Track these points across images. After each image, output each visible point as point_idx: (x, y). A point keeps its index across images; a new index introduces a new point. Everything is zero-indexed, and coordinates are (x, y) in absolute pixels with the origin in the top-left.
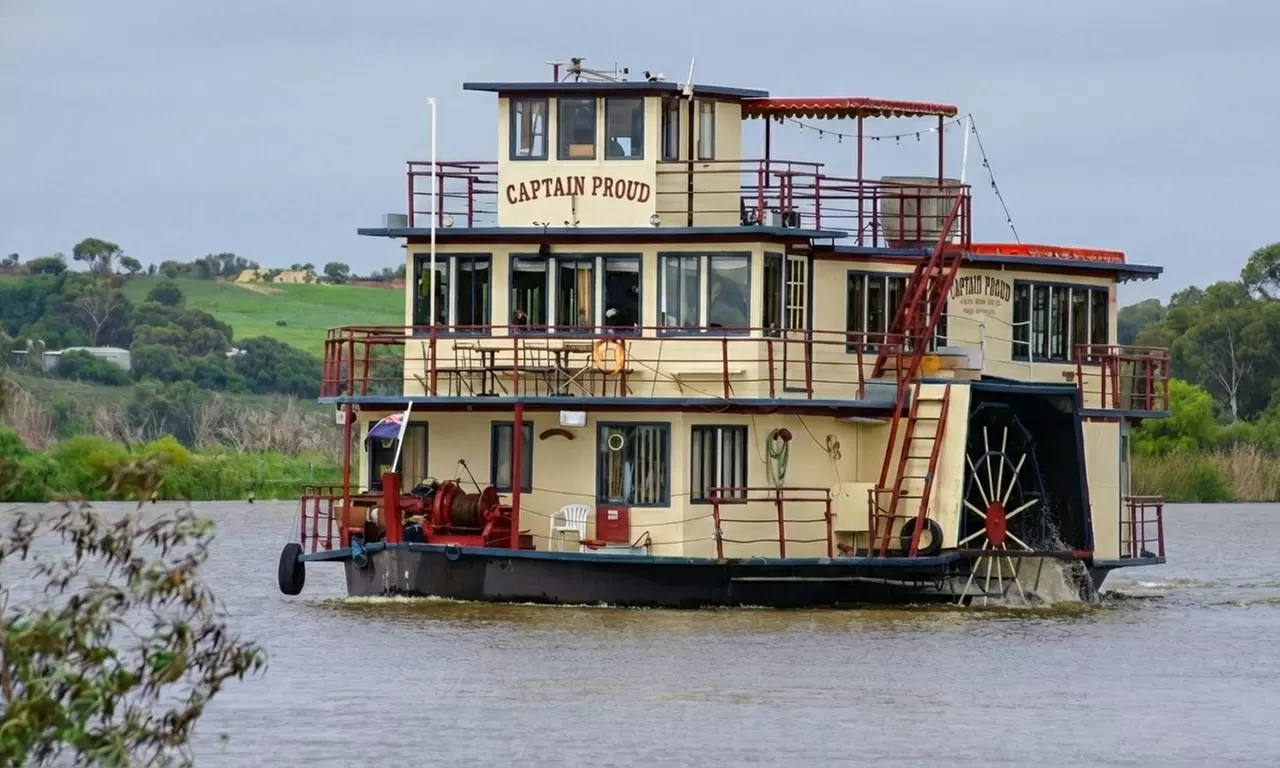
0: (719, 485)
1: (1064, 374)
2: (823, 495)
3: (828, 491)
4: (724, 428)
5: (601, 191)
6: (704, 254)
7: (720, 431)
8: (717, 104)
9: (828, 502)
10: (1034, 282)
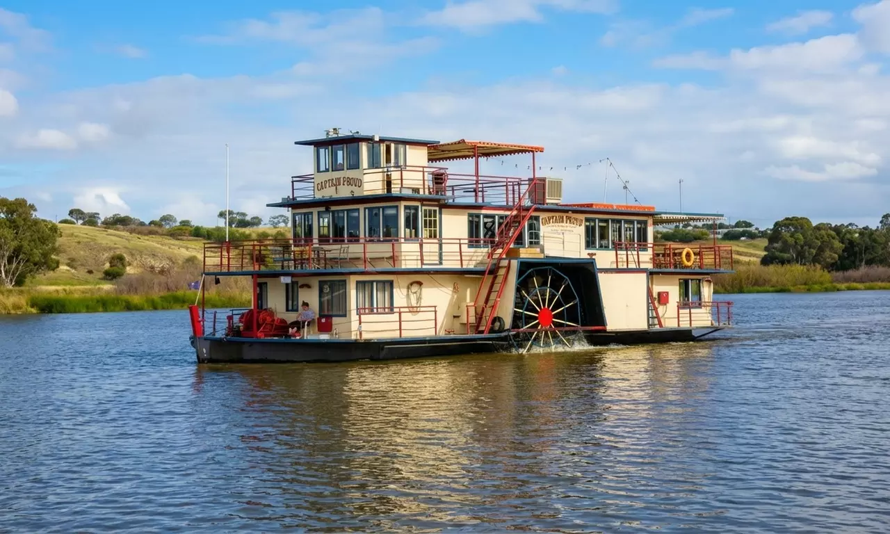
0: (375, 306)
1: (589, 254)
2: (433, 309)
3: (435, 307)
4: (377, 282)
5: (345, 183)
6: (381, 207)
7: (375, 284)
8: (407, 146)
9: (435, 312)
10: (598, 219)
